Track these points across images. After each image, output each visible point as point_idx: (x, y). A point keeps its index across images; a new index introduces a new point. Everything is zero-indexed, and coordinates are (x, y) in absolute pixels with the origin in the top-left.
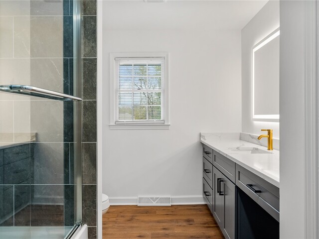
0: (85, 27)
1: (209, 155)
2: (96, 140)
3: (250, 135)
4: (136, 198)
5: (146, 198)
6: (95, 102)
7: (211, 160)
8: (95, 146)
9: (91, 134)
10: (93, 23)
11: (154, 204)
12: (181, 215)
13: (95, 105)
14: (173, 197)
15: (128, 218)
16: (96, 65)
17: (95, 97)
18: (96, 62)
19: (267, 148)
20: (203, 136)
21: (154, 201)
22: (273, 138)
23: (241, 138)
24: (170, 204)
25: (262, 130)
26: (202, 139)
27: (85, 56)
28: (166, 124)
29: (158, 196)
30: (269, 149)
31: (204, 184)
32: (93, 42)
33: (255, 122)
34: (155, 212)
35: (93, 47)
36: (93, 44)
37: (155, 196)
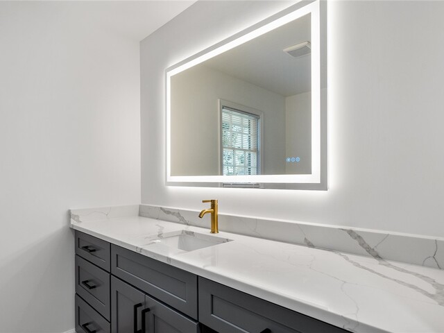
1: (97, 253)
3: (161, 208)
19: (210, 230)
20: (75, 216)
22: (219, 213)
23: (142, 213)
25: (203, 202)
26: (73, 222)
30: (214, 232)
33: (171, 188)
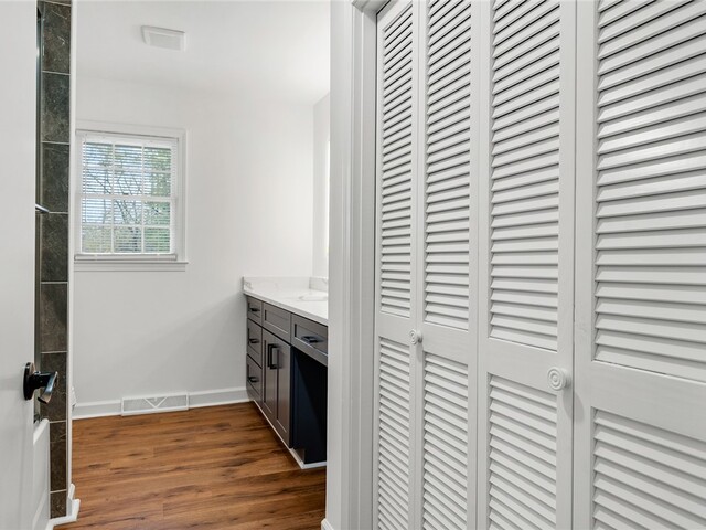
0: (47, 90)
1: (257, 313)
2: (66, 279)
4: (118, 401)
5: (138, 400)
6: (67, 216)
7: (259, 321)
8: (65, 288)
9: (58, 269)
10: (63, 86)
11: (156, 409)
12: (207, 420)
13: (64, 220)
14: (191, 394)
15: (106, 435)
16: (68, 155)
17: (67, 209)
18: (69, 151)
20: (248, 283)
21: (155, 404)
23: (311, 285)
24: (186, 407)
26: (246, 288)
27: (46, 138)
28: (179, 261)
29: (162, 396)
31: (248, 366)
32: (62, 118)
34: (158, 421)
35: (62, 125)
36: (64, 121)
37: (156, 396)
